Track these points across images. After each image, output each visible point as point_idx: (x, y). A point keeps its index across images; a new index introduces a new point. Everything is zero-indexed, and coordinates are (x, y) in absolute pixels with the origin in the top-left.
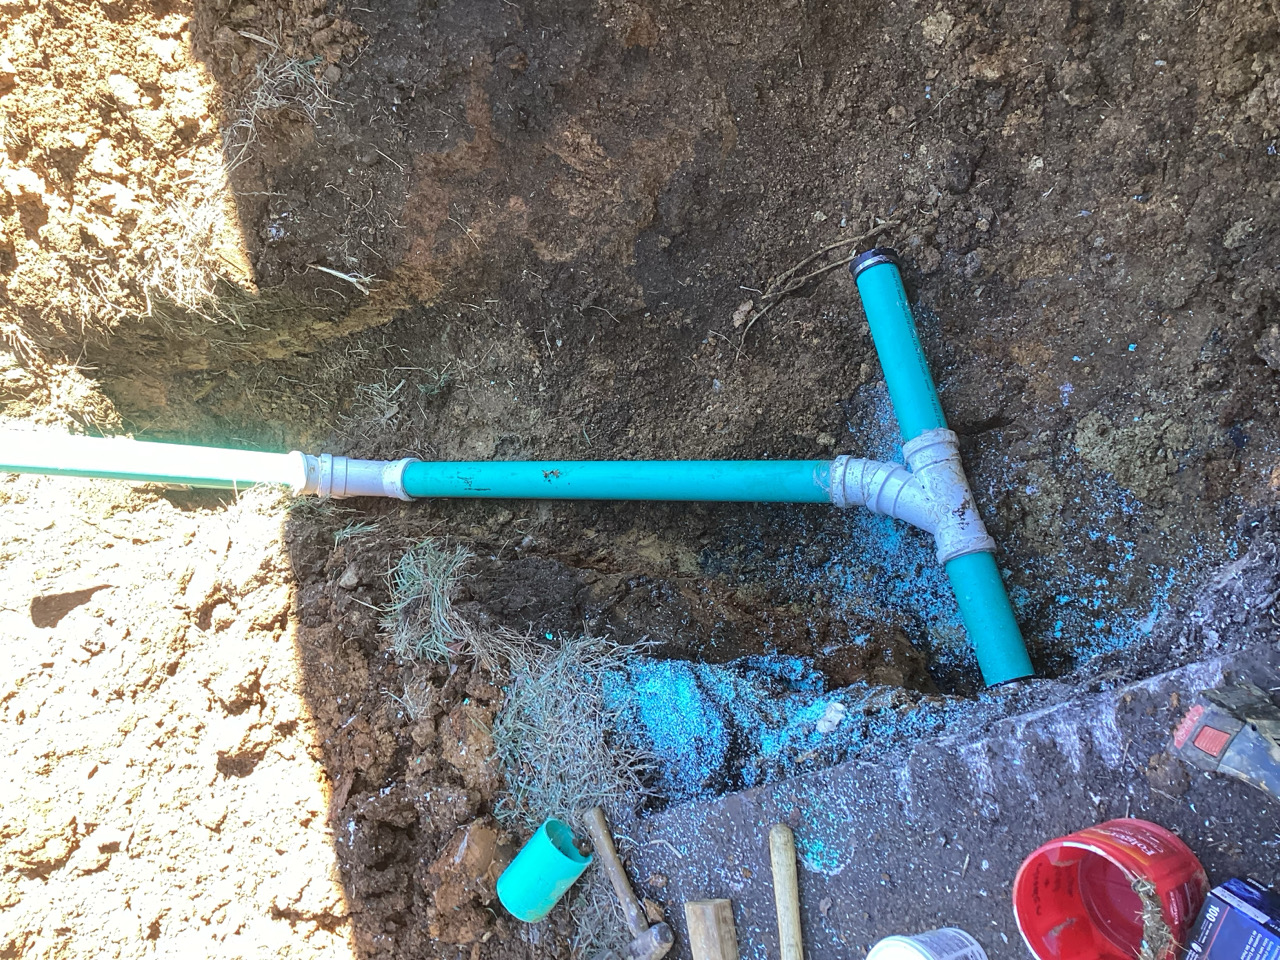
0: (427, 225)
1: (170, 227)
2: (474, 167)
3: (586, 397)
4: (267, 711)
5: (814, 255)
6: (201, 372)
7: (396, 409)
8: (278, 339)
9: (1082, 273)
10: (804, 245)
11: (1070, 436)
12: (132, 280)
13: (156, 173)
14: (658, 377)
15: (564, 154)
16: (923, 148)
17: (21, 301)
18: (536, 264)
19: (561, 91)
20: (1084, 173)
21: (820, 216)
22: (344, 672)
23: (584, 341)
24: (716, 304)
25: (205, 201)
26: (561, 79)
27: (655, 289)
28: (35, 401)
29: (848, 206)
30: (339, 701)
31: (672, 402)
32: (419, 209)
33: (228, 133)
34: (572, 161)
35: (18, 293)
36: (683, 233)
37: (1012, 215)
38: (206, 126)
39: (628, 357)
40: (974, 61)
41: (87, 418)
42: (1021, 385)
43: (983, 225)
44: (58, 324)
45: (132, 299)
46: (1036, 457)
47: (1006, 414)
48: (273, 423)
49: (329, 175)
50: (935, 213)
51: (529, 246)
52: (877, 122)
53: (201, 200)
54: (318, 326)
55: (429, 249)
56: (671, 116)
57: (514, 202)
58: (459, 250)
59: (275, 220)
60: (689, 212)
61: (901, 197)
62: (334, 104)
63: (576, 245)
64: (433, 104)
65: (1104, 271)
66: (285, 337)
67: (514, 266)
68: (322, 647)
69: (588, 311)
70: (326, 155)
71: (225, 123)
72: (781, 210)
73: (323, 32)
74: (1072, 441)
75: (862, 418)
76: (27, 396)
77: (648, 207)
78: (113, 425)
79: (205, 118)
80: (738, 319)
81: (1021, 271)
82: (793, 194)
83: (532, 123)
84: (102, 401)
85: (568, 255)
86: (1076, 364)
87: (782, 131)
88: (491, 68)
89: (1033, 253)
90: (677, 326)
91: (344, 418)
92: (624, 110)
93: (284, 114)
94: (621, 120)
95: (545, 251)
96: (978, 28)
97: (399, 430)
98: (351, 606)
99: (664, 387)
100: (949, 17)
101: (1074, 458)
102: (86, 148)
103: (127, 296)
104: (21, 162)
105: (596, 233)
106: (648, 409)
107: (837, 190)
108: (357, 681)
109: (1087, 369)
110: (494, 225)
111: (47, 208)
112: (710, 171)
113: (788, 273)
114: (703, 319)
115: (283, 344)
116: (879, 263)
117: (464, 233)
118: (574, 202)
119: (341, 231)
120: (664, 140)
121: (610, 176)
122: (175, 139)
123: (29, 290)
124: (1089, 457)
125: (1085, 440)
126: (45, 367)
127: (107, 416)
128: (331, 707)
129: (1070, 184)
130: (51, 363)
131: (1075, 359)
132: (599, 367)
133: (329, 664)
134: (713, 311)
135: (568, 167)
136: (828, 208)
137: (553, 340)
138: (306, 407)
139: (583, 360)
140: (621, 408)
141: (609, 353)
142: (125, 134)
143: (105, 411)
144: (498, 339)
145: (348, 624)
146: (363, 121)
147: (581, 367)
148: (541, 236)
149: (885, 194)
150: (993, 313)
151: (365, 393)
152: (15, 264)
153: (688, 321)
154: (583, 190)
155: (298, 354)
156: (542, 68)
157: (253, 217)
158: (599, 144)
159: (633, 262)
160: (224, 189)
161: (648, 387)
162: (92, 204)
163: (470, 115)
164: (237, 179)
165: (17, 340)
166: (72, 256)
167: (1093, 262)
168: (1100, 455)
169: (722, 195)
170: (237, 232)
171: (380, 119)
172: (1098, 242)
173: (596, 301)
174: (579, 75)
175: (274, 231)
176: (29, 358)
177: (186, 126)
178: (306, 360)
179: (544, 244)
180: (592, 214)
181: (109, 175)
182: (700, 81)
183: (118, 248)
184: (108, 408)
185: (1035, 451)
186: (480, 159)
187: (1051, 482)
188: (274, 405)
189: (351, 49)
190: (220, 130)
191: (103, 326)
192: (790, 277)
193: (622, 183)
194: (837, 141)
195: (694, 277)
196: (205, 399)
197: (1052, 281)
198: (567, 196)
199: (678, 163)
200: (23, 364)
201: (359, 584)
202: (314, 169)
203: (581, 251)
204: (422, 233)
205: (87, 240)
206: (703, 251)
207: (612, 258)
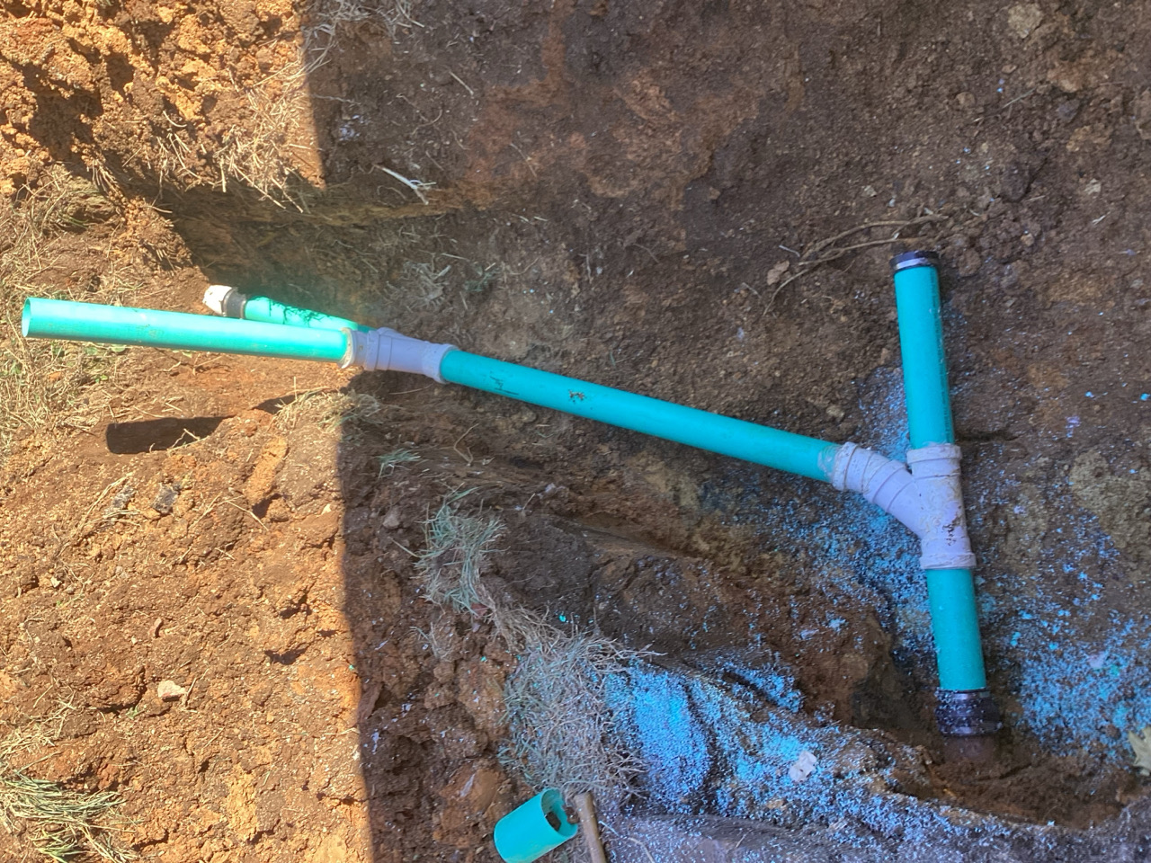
0: (490, 147)
1: (247, 112)
2: (542, 102)
3: (618, 324)
4: (311, 619)
5: (855, 229)
6: (265, 224)
7: (439, 292)
8: (339, 214)
9: (1113, 311)
10: (849, 216)
11: (1066, 467)
12: (210, 153)
13: (238, 60)
14: (687, 315)
15: (631, 102)
16: (985, 147)
17: (104, 144)
18: (588, 196)
19: (636, 40)
21: (869, 191)
22: (381, 598)
23: (623, 273)
24: (753, 257)
25: (282, 98)
26: (638, 30)
27: (698, 235)
28: (113, 225)
29: (899, 187)
30: (374, 623)
31: (696, 339)
32: (484, 132)
33: (309, 33)
34: (637, 108)
35: (103, 138)
36: (733, 187)
37: (1058, 233)
38: (288, 24)
39: (660, 293)
40: (1053, 67)
41: (159, 253)
42: (1031, 406)
43: (1027, 239)
44: (138, 170)
45: (208, 168)
46: (1029, 480)
47: (1011, 430)
48: (326, 278)
49: (402, 86)
50: (984, 218)
51: (583, 180)
52: (944, 106)
53: (279, 96)
54: (376, 209)
55: (488, 169)
56: (741, 73)
57: (576, 139)
58: (517, 174)
59: (346, 121)
60: (743, 170)
61: (953, 192)
62: (413, 24)
63: (628, 185)
64: (510, 41)
65: (1136, 315)
66: (345, 213)
67: (567, 193)
68: (363, 575)
69: (630, 249)
70: (400, 68)
71: (307, 23)
72: (833, 178)
74: (1067, 473)
75: (873, 398)
76: (107, 220)
77: (704, 161)
78: (183, 259)
79: (289, 15)
80: (772, 278)
81: (1055, 293)
82: (847, 164)
83: (603, 67)
84: (174, 238)
85: (620, 193)
86: (1089, 399)
88: (572, 11)
89: (1071, 278)
90: (713, 272)
91: (391, 287)
92: (695, 64)
93: (364, 28)
94: (691, 73)
95: (597, 185)
96: (1066, 31)
97: (440, 311)
98: (391, 546)
99: (691, 324)
101: (1066, 490)
102: (173, 23)
103: (204, 166)
104: (110, 21)
105: (649, 178)
106: (673, 343)
107: (892, 168)
108: (391, 608)
109: (1097, 408)
110: (553, 157)
111: (132, 67)
112: (770, 131)
113: (829, 240)
115: (342, 218)
116: (919, 265)
117: (524, 160)
118: (634, 147)
119: (408, 138)
120: (730, 97)
121: (672, 128)
122: (258, 29)
123: (113, 136)
124: (1079, 493)
125: (1079, 476)
126: (123, 200)
127: (177, 251)
128: (367, 626)
129: (1122, 217)
130: (130, 198)
131: (1089, 394)
132: (633, 298)
133: (368, 590)
134: (749, 264)
135: (632, 113)
136: (879, 184)
137: (593, 267)
138: (358, 272)
139: (619, 290)
140: (648, 338)
141: (644, 285)
142: (211, 16)
143: (177, 247)
144: (543, 254)
145: (388, 560)
146: (440, 44)
147: (616, 296)
148: (596, 172)
149: (938, 186)
150: (1020, 327)
151: (414, 270)
152: (101, 111)
153: (724, 269)
154: (643, 137)
155: (356, 226)
156: (622, 16)
157: (326, 118)
158: (665, 97)
159: (681, 207)
160: (301, 88)
161: (676, 323)
162: (176, 77)
163: (544, 55)
164: (313, 81)
165: (100, 173)
166: (155, 119)
167: (1127, 302)
168: (1091, 495)
169: (777, 156)
170: (311, 130)
171: (457, 45)
172: (1137, 284)
173: (639, 240)
174: (658, 25)
175: (345, 131)
176: (109, 190)
177: (269, 21)
178: (362, 232)
179: (598, 178)
180: (648, 160)
181: (193, 53)
182: (776, 39)
183: (199, 122)
184: (179, 245)
185: (1030, 474)
186: (549, 95)
187: (1039, 508)
188: (329, 264)
190: (302, 28)
191: (180, 182)
192: (829, 244)
193: (682, 136)
194: (899, 118)
195: (736, 229)
196: (267, 247)
197: (1083, 310)
198: (627, 140)
199: (740, 120)
200: (102, 193)
201: (400, 527)
202: (388, 78)
203: (632, 192)
204: (484, 154)
205: (170, 108)
206: (750, 206)
207: (661, 202)
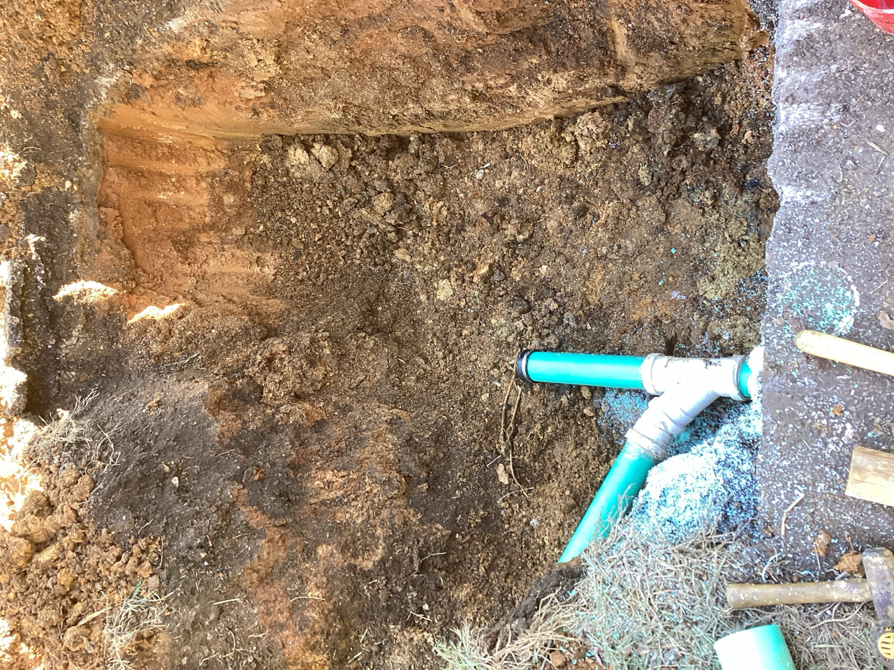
0: (282, 619)
2: (281, 554)
3: (475, 619)
5: (503, 413)
10: (493, 415)
11: (705, 302)
14: (501, 562)
15: (326, 495)
16: (493, 321)
18: (367, 575)
19: (294, 466)
20: (564, 246)
21: (485, 397)
23: (439, 588)
24: (486, 489)
26: (288, 460)
27: (446, 515)
29: (492, 378)
31: (524, 565)
32: (268, 613)
34: (332, 495)
36: (428, 473)
37: (560, 291)
39: (473, 571)
40: (472, 277)
42: (658, 321)
43: (554, 306)
46: (706, 324)
47: (669, 337)
49: (197, 655)
50: (530, 328)
51: (353, 568)
52: (463, 343)
55: (295, 634)
57: (322, 550)
58: (314, 615)
60: (420, 459)
61: (508, 344)
63: (379, 538)
64: (227, 538)
65: (622, 252)
67: (356, 594)
69: (422, 567)
70: (185, 643)
72: (464, 416)
73: (130, 562)
74: (709, 301)
77: (396, 477)
80: (504, 479)
82: (462, 404)
83: (292, 497)
85: (380, 551)
86: (664, 284)
87: (426, 392)
88: (245, 491)
89: (587, 287)
90: (479, 521)
93: (140, 637)
95: (364, 564)
96: (460, 270)
99: (511, 564)
100: (444, 281)
101: (720, 303)
105: (383, 520)
106: (516, 585)
107: (479, 380)
109: (671, 279)
110: (322, 576)
112: (411, 434)
113: (502, 433)
114: (488, 503)
117: (308, 599)
118: (354, 514)
121: (361, 479)
124: (724, 292)
125: (711, 292)
129: (565, 256)
131: (660, 284)
132: (463, 593)
134: (488, 494)
135: (333, 500)
136: (484, 390)
137: (421, 611)
139: (449, 600)
140: (501, 602)
141: (461, 581)
146: (193, 592)
147: (453, 606)
148: (355, 556)
153: (482, 513)
154: (354, 503)
156: (273, 464)
158: (339, 471)
159: (419, 516)
161: (502, 573)
163: (253, 523)
167: (613, 256)
168: (726, 284)
171: (202, 582)
172: (604, 250)
173: (421, 555)
179: (360, 559)
180: (371, 512)
185: (702, 324)
186: (280, 544)
187: (728, 322)
189: (154, 555)
192: (505, 433)
193: (370, 478)
197: (609, 283)
198: (348, 515)
199: (390, 446)
202: (184, 661)
203: (385, 538)
204: (282, 627)
206: (449, 472)
207: (405, 523)
